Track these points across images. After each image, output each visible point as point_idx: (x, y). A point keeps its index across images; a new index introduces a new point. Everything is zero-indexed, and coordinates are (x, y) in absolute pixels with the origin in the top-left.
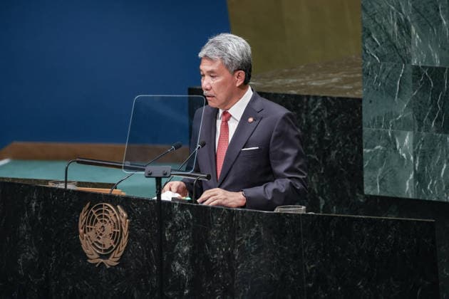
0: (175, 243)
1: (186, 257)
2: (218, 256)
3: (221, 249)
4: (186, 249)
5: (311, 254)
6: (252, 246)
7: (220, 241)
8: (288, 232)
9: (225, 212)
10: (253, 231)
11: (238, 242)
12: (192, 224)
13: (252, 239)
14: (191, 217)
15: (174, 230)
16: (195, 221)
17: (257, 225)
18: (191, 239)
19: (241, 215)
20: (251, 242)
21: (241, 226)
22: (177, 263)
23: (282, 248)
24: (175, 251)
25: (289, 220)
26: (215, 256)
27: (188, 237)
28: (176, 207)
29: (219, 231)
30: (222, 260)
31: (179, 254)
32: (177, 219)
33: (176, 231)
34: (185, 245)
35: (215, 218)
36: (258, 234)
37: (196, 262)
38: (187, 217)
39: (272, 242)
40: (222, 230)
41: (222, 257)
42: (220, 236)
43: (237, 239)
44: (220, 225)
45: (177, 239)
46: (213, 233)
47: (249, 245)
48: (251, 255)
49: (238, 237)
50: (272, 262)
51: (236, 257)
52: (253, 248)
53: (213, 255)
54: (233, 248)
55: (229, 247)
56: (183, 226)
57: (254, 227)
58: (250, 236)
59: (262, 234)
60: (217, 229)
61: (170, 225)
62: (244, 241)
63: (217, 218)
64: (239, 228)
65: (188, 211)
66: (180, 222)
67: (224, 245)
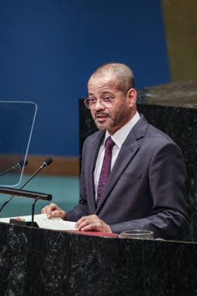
0: (9, 269)
1: (20, 285)
2: (54, 284)
3: (56, 277)
4: (20, 276)
5: (154, 284)
6: (88, 274)
7: (56, 267)
8: (128, 259)
9: (61, 236)
10: (91, 257)
11: (74, 270)
12: (27, 248)
13: (89, 266)
14: (26, 241)
15: (9, 254)
16: (31, 245)
17: (94, 251)
18: (26, 266)
19: (77, 239)
20: (88, 270)
21: (77, 252)
22: (11, 291)
23: (120, 277)
24: (9, 277)
25: (128, 246)
26: (51, 284)
27: (23, 262)
28: (11, 229)
29: (55, 257)
30: (57, 289)
31: (14, 282)
32: (12, 242)
33: (11, 256)
34: (20, 272)
35: (50, 242)
36: (95, 260)
37: (31, 290)
38: (22, 240)
39: (110, 270)
40: (58, 256)
41: (57, 285)
42: (56, 263)
43: (74, 266)
44: (56, 250)
45: (11, 266)
46: (49, 258)
47: (86, 273)
48: (88, 284)
49: (75, 264)
50: (110, 292)
51: (72, 286)
52: (89, 277)
53: (48, 282)
54: (69, 275)
55: (65, 274)
56: (18, 250)
57: (92, 253)
58: (87, 263)
59: (100, 261)
60: (53, 255)
61: (5, 249)
62: (80, 268)
63: (53, 242)
64: (76, 254)
65: (23, 234)
66: (15, 246)
67: (59, 272)
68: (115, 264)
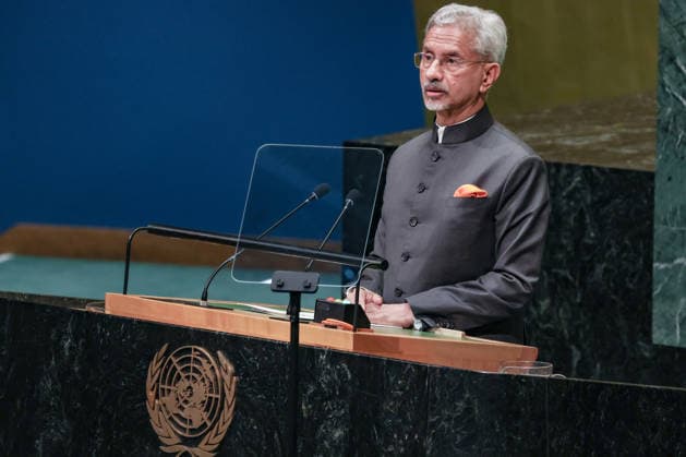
0: (319, 423)
1: (338, 448)
2: (396, 449)
3: (401, 436)
4: (338, 434)
5: (562, 451)
6: (457, 432)
7: (400, 420)
8: (522, 409)
9: (410, 369)
10: (461, 405)
11: (433, 425)
12: (350, 388)
13: (458, 420)
14: (349, 376)
15: (319, 398)
16: (357, 384)
17: (467, 395)
18: (348, 417)
19: (438, 375)
20: (456, 426)
21: (438, 397)
23: (510, 439)
24: (318, 436)
25: (524, 388)
26: (391, 448)
27: (343, 412)
28: (323, 357)
29: (398, 404)
31: (326, 442)
32: (324, 378)
33: (322, 401)
34: (336, 427)
35: (392, 379)
36: (468, 410)
38: (342, 375)
39: (493, 426)
40: (404, 402)
41: (402, 450)
42: (401, 414)
43: (432, 419)
44: (400, 393)
45: (323, 417)
46: (388, 406)
47: (453, 431)
48: (455, 449)
49: (433, 416)
51: (428, 452)
52: (459, 437)
53: (387, 444)
54: (424, 434)
55: (416, 432)
56: (334, 391)
57: (463, 398)
58: (455, 415)
59: (477, 411)
60: (395, 399)
61: (312, 389)
62: (443, 423)
63: (396, 380)
64: (436, 399)
65: (344, 365)
66: (329, 385)
67: (406, 428)
68: (501, 418)
